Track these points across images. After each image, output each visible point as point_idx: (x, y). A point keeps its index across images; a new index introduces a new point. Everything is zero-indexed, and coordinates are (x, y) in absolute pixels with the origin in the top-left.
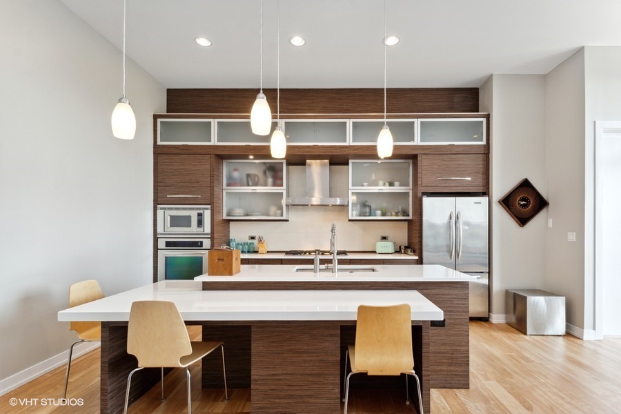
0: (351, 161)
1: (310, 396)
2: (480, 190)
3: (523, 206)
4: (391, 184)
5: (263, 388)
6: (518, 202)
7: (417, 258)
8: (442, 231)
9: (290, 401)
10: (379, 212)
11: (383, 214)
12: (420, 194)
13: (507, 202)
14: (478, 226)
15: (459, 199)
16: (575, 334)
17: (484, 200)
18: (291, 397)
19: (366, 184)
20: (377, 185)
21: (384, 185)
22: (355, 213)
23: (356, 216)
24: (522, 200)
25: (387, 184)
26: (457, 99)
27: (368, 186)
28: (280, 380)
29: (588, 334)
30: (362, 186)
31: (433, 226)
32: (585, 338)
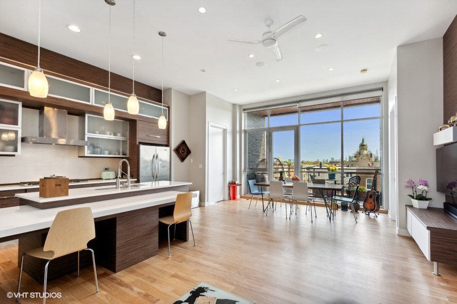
0: (87, 115)
1: (146, 246)
2: (166, 143)
3: (183, 153)
4: (115, 135)
5: (123, 250)
6: (181, 151)
7: (136, 180)
8: (150, 164)
9: (136, 252)
10: (107, 152)
11: (109, 154)
12: (137, 143)
13: (177, 150)
14: (166, 161)
15: (158, 147)
16: (202, 205)
17: (168, 148)
18: (137, 249)
19: (98, 132)
20: (104, 134)
21: (110, 134)
22: (89, 151)
23: (90, 153)
24: (183, 150)
25: (112, 134)
26: (152, 93)
27: (99, 133)
28: (132, 242)
29: (206, 204)
30: (95, 133)
31: (146, 161)
32: (206, 205)
